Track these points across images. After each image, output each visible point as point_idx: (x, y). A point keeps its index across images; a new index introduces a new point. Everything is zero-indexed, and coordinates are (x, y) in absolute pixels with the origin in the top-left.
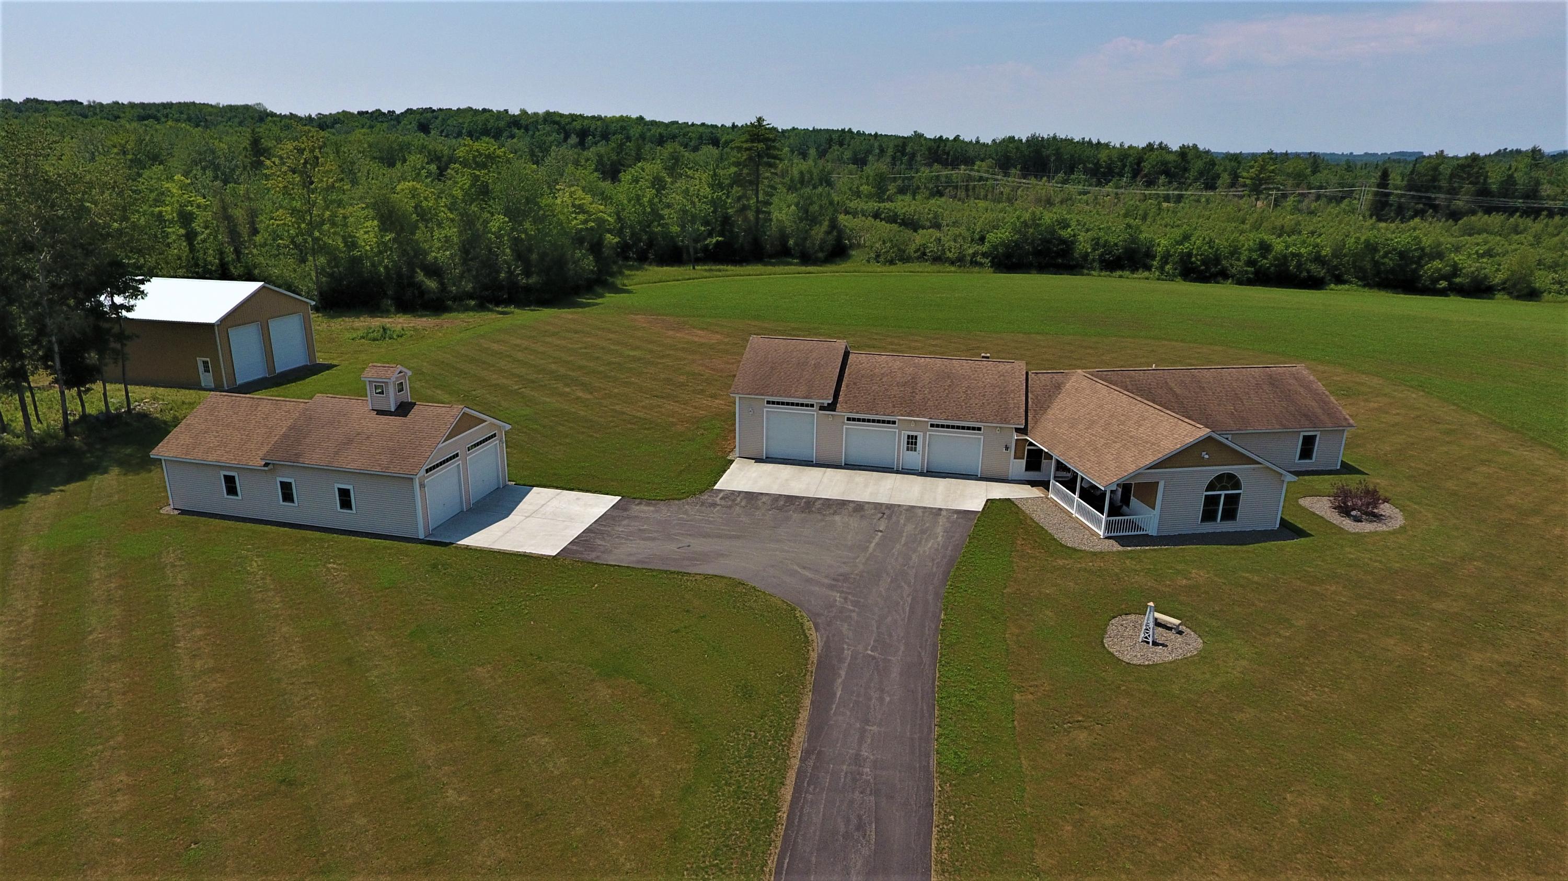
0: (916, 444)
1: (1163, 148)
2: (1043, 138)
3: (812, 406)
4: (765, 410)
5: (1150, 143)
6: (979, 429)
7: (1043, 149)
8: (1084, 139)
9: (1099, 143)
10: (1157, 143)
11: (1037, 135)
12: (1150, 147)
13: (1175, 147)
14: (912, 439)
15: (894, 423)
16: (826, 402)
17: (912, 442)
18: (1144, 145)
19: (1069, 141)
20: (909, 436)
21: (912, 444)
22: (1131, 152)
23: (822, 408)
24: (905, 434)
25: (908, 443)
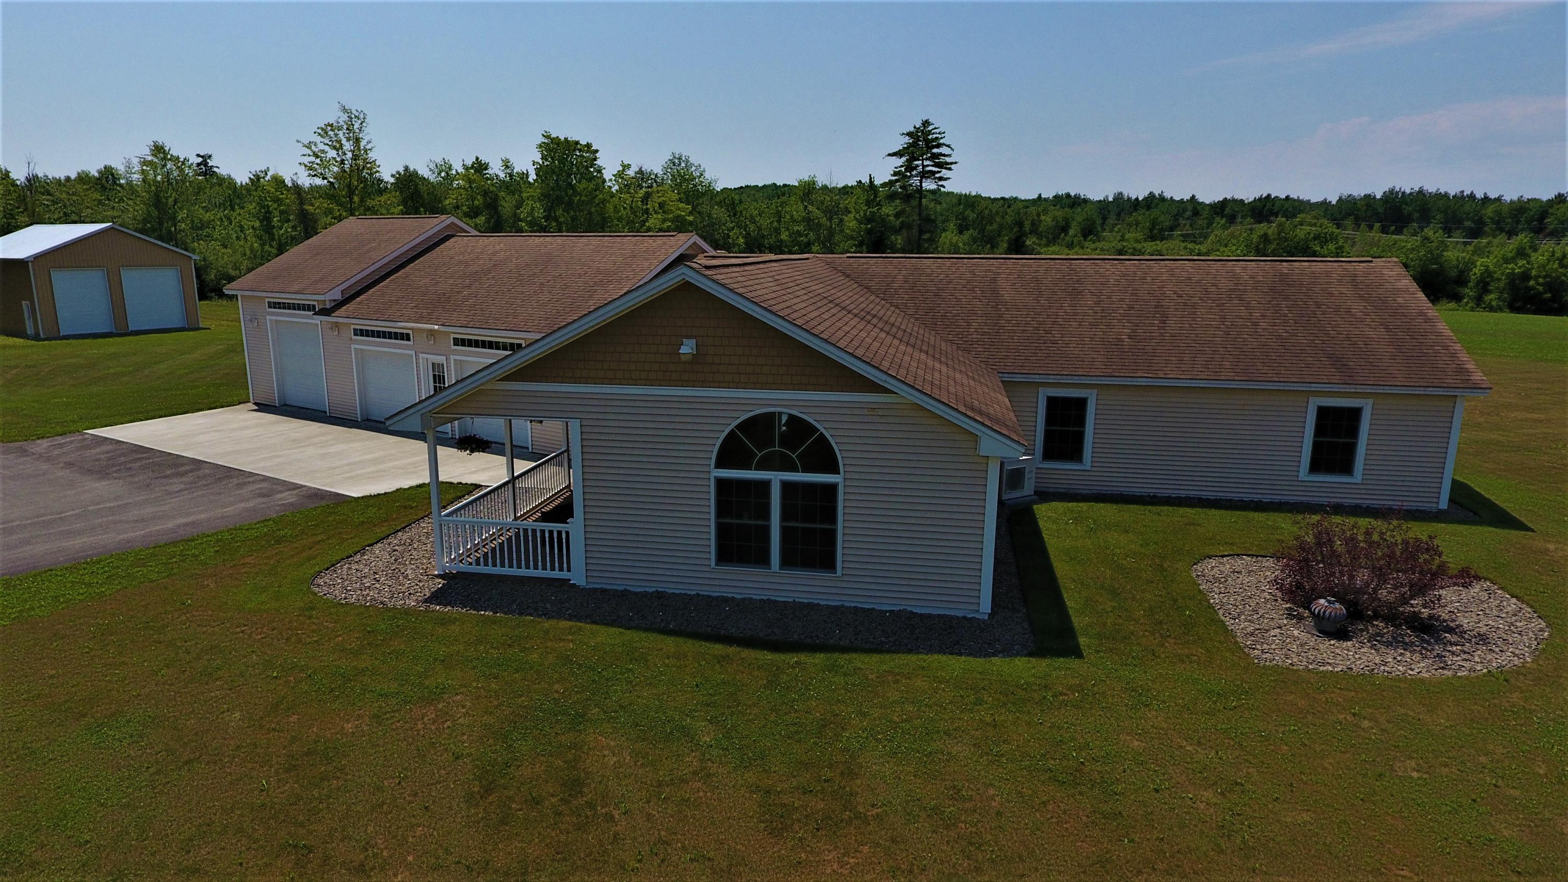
0: (445, 382)
3: (314, 308)
4: (268, 317)
7: (1404, 206)
11: (1396, 190)
14: (439, 371)
15: (408, 337)
16: (326, 300)
17: (439, 377)
20: (434, 365)
21: (440, 382)
24: (425, 359)
25: (435, 380)
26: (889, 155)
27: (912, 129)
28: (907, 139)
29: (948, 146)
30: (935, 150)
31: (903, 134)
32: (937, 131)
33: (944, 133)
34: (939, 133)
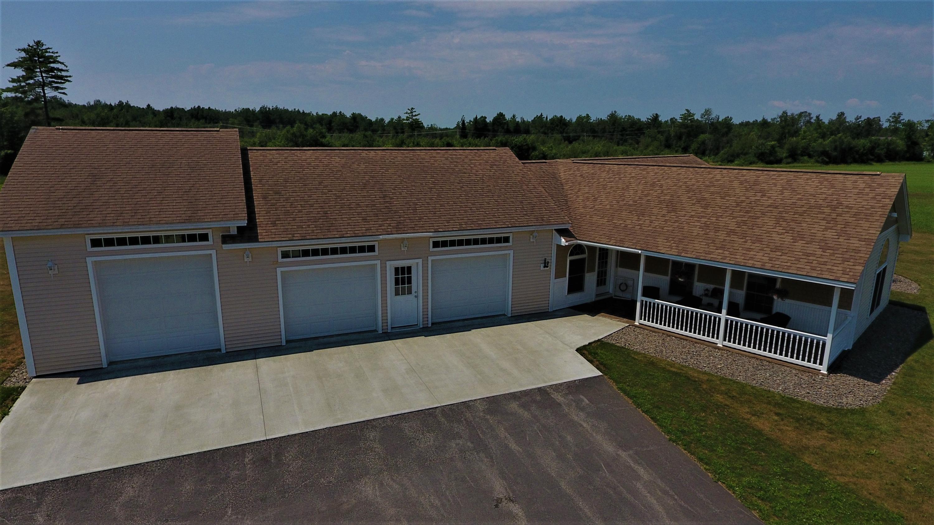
0: (410, 282)
1: (342, 115)
2: (269, 108)
3: (204, 237)
4: (89, 260)
5: (334, 112)
6: (506, 240)
8: (295, 109)
9: (303, 112)
10: (338, 112)
11: (266, 106)
12: (335, 114)
13: (348, 115)
14: (403, 273)
15: (371, 249)
16: (233, 227)
17: (403, 279)
18: (331, 113)
19: (287, 111)
20: (397, 269)
21: (403, 283)
22: (325, 117)
23: (227, 239)
24: (391, 266)
25: (397, 283)
26: (8, 65)
27: (26, 47)
28: (23, 54)
29: (62, 63)
30: (52, 65)
31: (19, 50)
32: (51, 51)
33: (57, 53)
34: (52, 53)
